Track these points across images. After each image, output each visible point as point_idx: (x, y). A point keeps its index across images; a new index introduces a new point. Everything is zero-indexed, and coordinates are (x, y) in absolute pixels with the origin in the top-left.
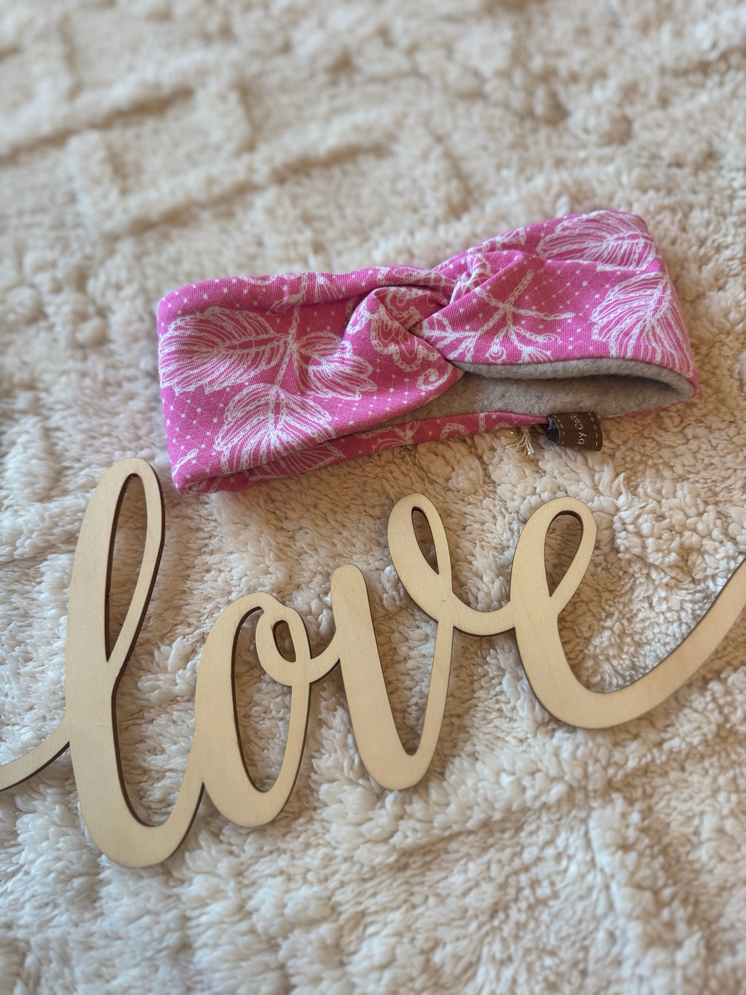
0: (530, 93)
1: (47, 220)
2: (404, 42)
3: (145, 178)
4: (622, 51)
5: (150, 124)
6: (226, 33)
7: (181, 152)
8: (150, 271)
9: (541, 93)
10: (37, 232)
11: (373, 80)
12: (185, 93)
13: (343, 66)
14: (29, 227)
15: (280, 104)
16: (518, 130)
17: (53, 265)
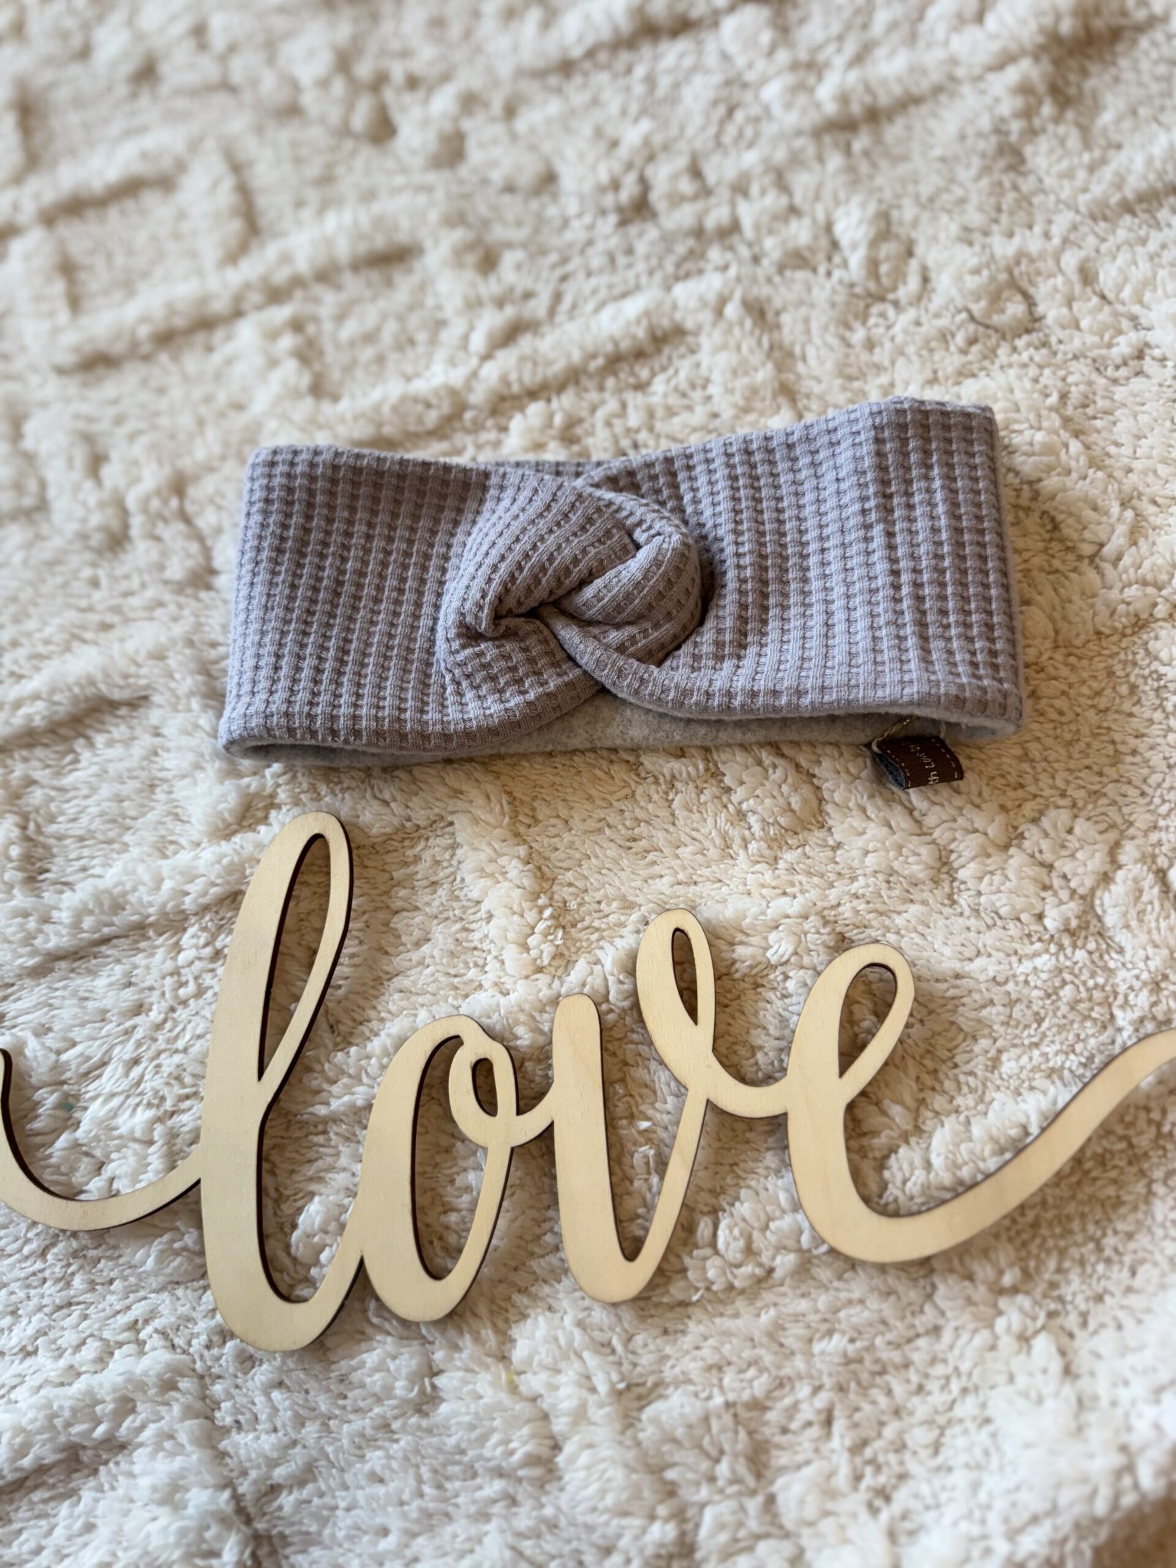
2: (220, 43)
4: (479, 49)
9: (364, 107)
11: (179, 92)
13: (146, 74)
15: (67, 125)
16: (331, 155)
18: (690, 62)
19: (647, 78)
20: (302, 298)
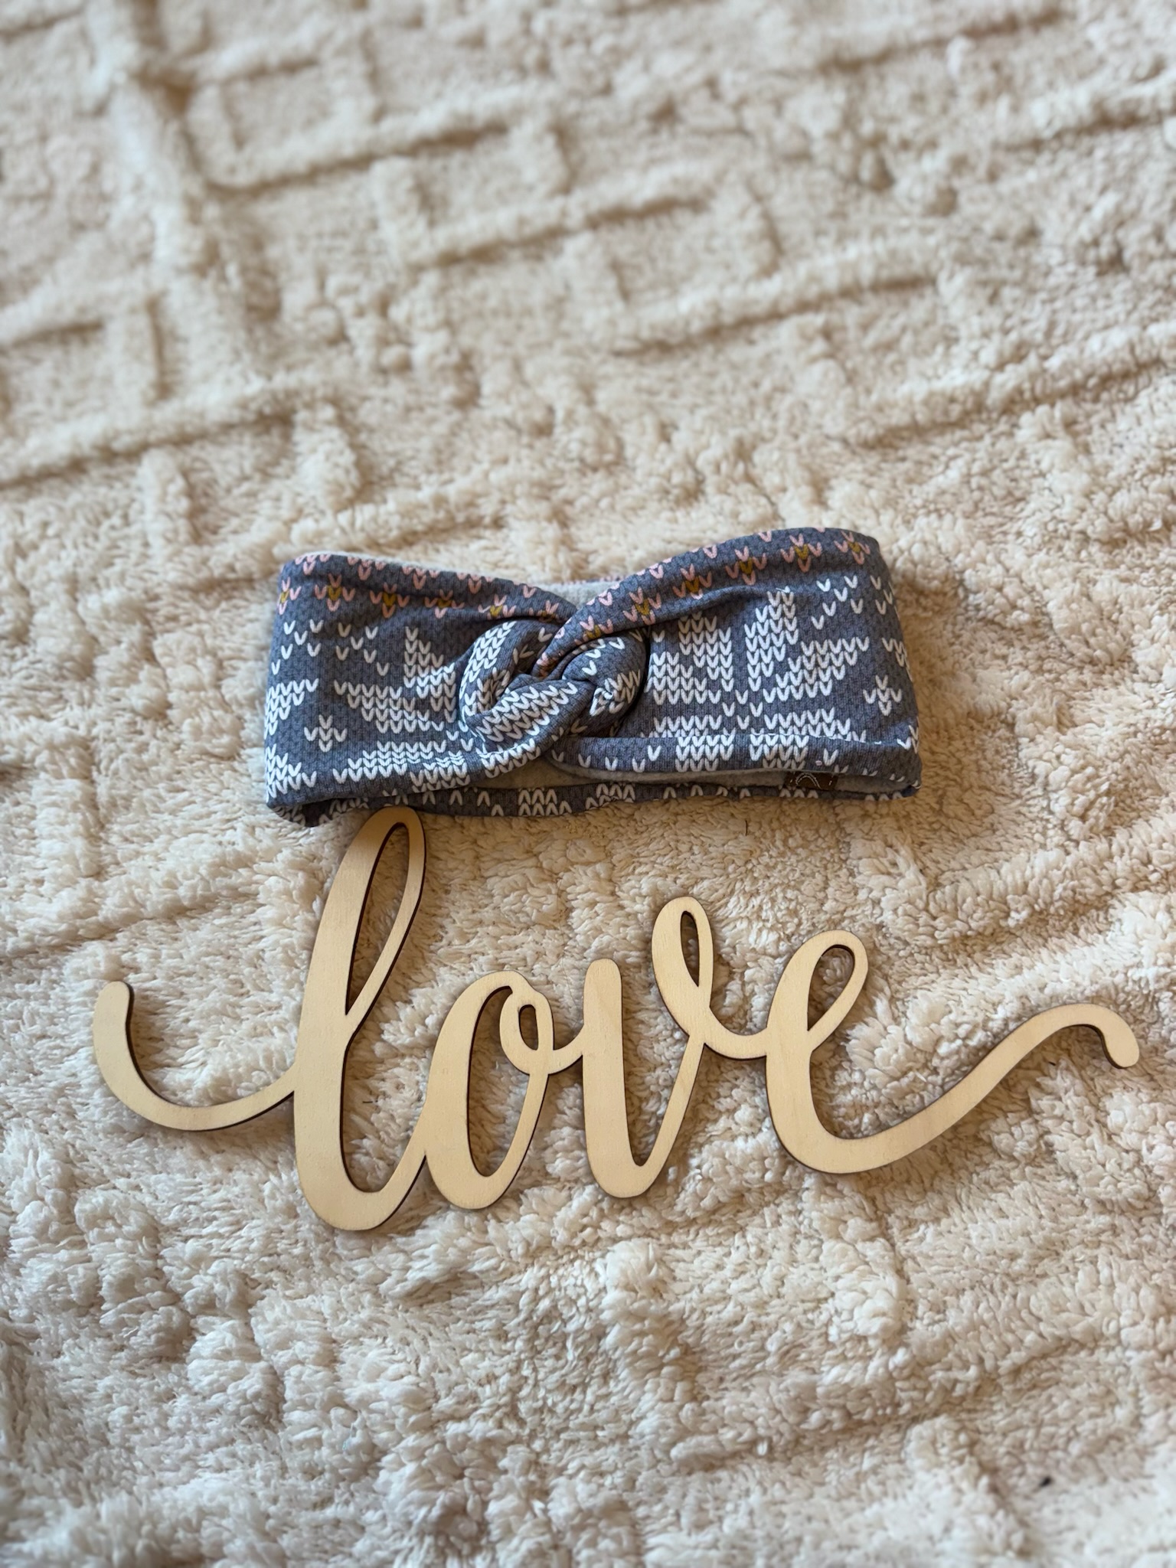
0: (858, 159)
1: (348, 245)
2: (731, 95)
3: (453, 212)
4: (956, 122)
5: (458, 157)
6: (544, 67)
7: (491, 189)
8: (455, 305)
9: (868, 160)
10: (338, 256)
11: (696, 132)
12: (497, 129)
13: (666, 114)
14: (330, 250)
15: (596, 149)
16: (841, 197)
17: (356, 290)
18: (1141, 150)
19: (1107, 159)
20: (831, 310)
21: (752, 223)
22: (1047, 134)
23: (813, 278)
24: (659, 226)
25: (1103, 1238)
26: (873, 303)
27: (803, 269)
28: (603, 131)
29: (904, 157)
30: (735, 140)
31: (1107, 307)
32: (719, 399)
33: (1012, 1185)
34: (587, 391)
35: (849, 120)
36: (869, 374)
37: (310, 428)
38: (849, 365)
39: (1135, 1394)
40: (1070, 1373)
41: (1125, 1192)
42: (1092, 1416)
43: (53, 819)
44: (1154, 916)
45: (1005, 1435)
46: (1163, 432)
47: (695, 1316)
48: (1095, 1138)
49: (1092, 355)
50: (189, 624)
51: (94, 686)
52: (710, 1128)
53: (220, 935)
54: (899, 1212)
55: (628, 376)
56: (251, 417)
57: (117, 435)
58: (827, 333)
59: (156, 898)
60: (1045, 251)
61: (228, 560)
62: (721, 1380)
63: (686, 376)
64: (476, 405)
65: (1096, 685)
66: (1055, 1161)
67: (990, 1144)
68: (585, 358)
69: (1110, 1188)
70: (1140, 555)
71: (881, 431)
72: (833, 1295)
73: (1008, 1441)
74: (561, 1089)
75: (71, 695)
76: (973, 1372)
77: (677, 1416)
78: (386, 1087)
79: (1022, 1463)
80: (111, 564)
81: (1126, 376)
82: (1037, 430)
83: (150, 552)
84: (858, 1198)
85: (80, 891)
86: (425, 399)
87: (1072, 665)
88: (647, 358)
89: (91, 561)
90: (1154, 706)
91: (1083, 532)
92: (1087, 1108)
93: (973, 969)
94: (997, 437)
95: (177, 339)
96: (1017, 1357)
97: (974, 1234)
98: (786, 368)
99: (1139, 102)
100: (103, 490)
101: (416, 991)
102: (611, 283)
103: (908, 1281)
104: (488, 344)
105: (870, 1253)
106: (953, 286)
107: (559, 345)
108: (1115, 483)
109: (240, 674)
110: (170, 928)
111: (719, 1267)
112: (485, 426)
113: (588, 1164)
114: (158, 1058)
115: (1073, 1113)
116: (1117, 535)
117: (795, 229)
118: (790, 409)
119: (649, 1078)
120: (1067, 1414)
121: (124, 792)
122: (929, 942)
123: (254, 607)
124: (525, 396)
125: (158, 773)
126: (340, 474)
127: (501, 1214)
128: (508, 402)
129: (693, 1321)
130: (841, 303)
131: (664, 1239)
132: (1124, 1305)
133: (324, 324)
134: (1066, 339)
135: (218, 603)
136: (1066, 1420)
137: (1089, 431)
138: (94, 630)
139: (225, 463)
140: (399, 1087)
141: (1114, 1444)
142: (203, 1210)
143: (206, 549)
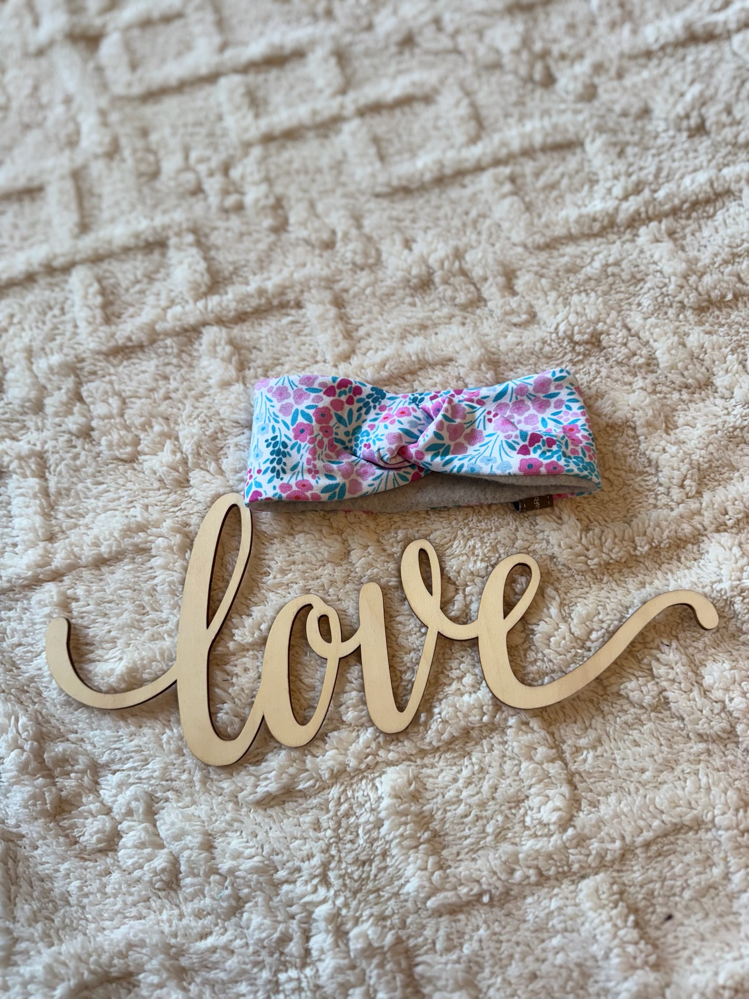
0: (532, 66)
1: (203, 131)
2: (450, 28)
3: (271, 108)
4: (596, 42)
5: (273, 73)
6: (329, 14)
7: (295, 93)
8: (272, 167)
9: (539, 67)
10: (197, 138)
11: (427, 52)
12: (299, 54)
13: (408, 41)
14: (192, 135)
15: (362, 66)
16: (521, 92)
17: (208, 159)
18: (717, 56)
19: (695, 62)
20: (515, 164)
21: (464, 110)
22: (655, 47)
23: (504, 144)
24: (404, 114)
25: (702, 757)
26: (542, 159)
27: (497, 138)
28: (367, 53)
29: (562, 64)
30: (453, 57)
31: (696, 158)
32: (443, 223)
33: (643, 725)
34: (357, 219)
35: (526, 42)
36: (540, 205)
37: (179, 248)
38: (527, 199)
39: (725, 859)
40: (683, 846)
41: (716, 728)
42: (698, 873)
43: (21, 505)
44: (731, 549)
45: (641, 887)
46: (732, 237)
47: (440, 813)
48: (695, 693)
49: (686, 188)
50: (104, 376)
51: (45, 417)
52: (447, 689)
53: (128, 576)
54: (569, 742)
55: (384, 210)
56: (142, 244)
57: (55, 257)
58: (512, 179)
59: (87, 553)
60: (655, 122)
61: (127, 334)
62: (458, 854)
63: (422, 208)
64: (286, 231)
65: (691, 401)
66: (670, 709)
67: (628, 698)
68: (357, 199)
69: (706, 726)
70: (718, 317)
71: (548, 240)
72: (527, 797)
73: (644, 891)
74: (349, 668)
75: (30, 424)
76: (618, 844)
77: (430, 880)
78: (238, 670)
79: (653, 905)
80: (54, 340)
81: (708, 201)
82: (650, 237)
83: (79, 331)
84: (543, 733)
85: (39, 550)
86: (252, 228)
87: (674, 389)
88: (396, 198)
89: (41, 338)
90: (729, 414)
91: (681, 302)
92: (690, 674)
93: (614, 585)
94: (624, 243)
95: (92, 194)
96: (647, 835)
97: (618, 757)
98: (486, 202)
99: (715, 24)
100: (47, 293)
101: (254, 609)
102: (372, 151)
103: (576, 788)
104: (293, 192)
105: (552, 772)
106: (594, 147)
107: (339, 191)
108: (702, 270)
109: (136, 406)
110: (97, 572)
111: (455, 780)
112: (292, 244)
113: (368, 715)
114: (91, 656)
115: (681, 677)
116: (704, 304)
117: (491, 113)
118: (489, 228)
119: (406, 658)
120: (681, 873)
121: (66, 485)
122: (584, 568)
123: (144, 363)
124: (317, 224)
125: (86, 473)
126: (198, 277)
127: (315, 751)
128: (306, 228)
129: (438, 815)
130: (523, 160)
131: (419, 762)
132: (717, 801)
133: (188, 182)
134: (668, 179)
135: (121, 362)
136: (680, 876)
137: (684, 237)
138: (43, 381)
139: (124, 272)
140: (246, 670)
141: (712, 891)
142: (124, 753)
143: (113, 328)
